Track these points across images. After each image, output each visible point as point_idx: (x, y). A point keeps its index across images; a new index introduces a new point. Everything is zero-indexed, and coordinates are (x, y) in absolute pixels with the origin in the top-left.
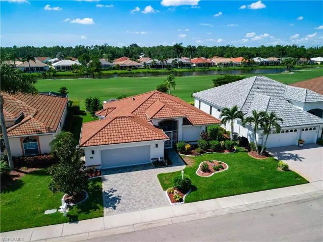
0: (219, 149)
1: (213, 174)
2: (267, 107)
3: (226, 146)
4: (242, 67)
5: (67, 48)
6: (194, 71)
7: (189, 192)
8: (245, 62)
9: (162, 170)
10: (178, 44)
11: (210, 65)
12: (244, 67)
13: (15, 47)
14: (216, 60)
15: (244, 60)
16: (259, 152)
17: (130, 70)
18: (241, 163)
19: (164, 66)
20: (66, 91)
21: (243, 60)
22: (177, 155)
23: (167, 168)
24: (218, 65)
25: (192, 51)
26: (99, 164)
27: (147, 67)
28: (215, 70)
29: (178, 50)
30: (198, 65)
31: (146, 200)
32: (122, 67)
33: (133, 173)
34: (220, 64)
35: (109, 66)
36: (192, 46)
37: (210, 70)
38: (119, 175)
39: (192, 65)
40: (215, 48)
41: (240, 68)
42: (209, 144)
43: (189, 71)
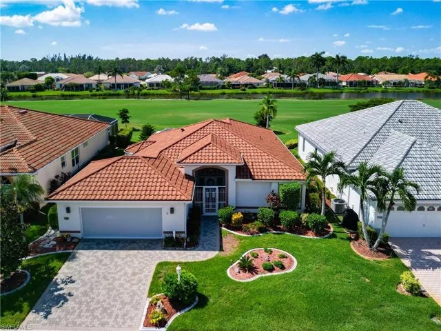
0: (297, 227)
1: (256, 277)
2: (404, 158)
3: (310, 224)
4: (426, 89)
5: (174, 60)
6: (342, 92)
7: (188, 309)
8: (430, 81)
9: (172, 256)
10: (319, 53)
11: (370, 84)
12: (430, 88)
13: (117, 59)
14: (381, 78)
15: (429, 78)
16: (371, 244)
17: (244, 90)
18: (326, 261)
19: (295, 85)
20: (128, 115)
21: (427, 77)
22: (218, 229)
23: (182, 252)
24: (383, 84)
25: (341, 64)
26: (79, 230)
27: (270, 86)
28: (376, 91)
29: (318, 62)
30: (351, 84)
31: (105, 310)
32: (234, 85)
33: (123, 253)
34: (388, 82)
35: (217, 83)
36: (340, 56)
37: (368, 92)
38: (100, 253)
39: (340, 84)
40: (384, 59)
41: (421, 89)
42: (277, 216)
43: (333, 93)
